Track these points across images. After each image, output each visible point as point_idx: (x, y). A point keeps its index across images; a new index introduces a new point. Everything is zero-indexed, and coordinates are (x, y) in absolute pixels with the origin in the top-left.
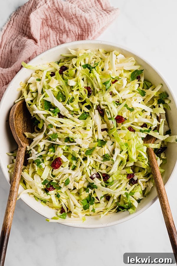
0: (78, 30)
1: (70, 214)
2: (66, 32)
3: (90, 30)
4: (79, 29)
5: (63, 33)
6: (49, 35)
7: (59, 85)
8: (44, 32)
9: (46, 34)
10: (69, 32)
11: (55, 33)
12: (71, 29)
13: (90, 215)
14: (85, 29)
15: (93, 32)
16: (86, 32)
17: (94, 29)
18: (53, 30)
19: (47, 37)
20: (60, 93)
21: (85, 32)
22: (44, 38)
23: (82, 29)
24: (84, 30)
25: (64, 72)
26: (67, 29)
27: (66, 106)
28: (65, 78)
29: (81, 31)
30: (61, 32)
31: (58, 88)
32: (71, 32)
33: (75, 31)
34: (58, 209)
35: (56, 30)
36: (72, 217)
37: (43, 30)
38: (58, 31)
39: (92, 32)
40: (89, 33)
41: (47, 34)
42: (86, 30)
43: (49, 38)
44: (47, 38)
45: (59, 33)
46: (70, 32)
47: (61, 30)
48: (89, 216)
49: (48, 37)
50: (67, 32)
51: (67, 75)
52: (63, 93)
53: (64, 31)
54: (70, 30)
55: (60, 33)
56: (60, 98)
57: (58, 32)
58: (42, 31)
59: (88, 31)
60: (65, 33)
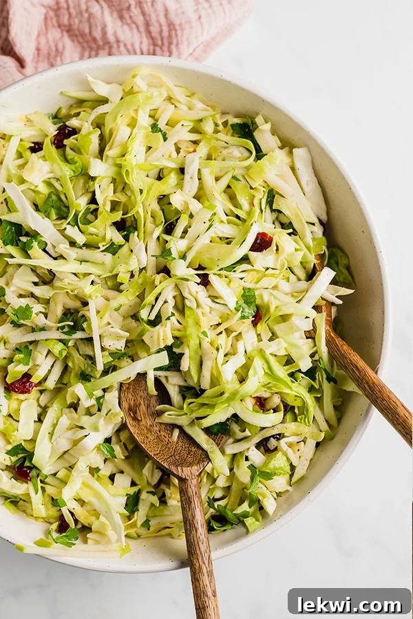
0: (141, 42)
1: (84, 533)
2: (107, 47)
3: (175, 41)
4: (145, 40)
5: (99, 48)
6: (62, 54)
7: (51, 175)
8: (48, 42)
9: (54, 49)
10: (115, 46)
11: (79, 49)
12: (122, 38)
13: (139, 536)
14: (162, 39)
15: (183, 47)
16: (165, 48)
17: (187, 39)
18: (73, 41)
19: (56, 56)
20: (54, 197)
21: (161, 48)
22: (49, 59)
23: (153, 39)
24: (160, 43)
25: (65, 142)
26: (111, 38)
27: (65, 232)
28: (69, 157)
29: (149, 44)
30: (94, 46)
31: (49, 184)
32: (122, 45)
33: (133, 45)
34: (51, 521)
35: (81, 40)
36: (89, 541)
37: (47, 38)
38: (87, 42)
39: (180, 46)
40: (173, 47)
41: (57, 50)
42: (166, 41)
43: (61, 60)
44: (55, 60)
45: (88, 50)
46: (119, 47)
47: (94, 40)
48: (136, 539)
49: (59, 59)
50: (111, 47)
51: (75, 149)
52: (63, 197)
53: (101, 43)
54: (118, 41)
55: (91, 49)
56: (51, 211)
57: (85, 45)
58: (43, 41)
59: (170, 43)
60: (104, 49)
